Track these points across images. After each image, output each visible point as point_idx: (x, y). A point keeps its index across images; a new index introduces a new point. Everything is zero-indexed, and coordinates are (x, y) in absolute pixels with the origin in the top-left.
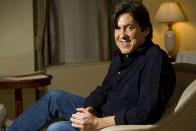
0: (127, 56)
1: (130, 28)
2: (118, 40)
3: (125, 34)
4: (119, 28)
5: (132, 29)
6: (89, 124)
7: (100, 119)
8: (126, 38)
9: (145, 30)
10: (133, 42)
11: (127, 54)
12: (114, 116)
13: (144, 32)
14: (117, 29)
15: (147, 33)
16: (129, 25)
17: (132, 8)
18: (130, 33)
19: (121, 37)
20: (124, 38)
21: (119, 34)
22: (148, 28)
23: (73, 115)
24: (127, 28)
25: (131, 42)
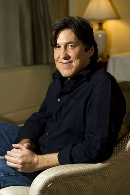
0: (69, 79)
1: (72, 46)
2: (57, 61)
3: (66, 54)
4: (59, 47)
5: (74, 48)
6: (27, 163)
7: (40, 157)
8: (67, 58)
9: (89, 49)
10: (75, 64)
11: (69, 77)
12: (57, 154)
13: (88, 51)
14: (56, 48)
15: (92, 53)
16: (70, 43)
17: (74, 24)
18: (72, 53)
19: (62, 57)
20: (65, 58)
21: (58, 53)
22: (93, 47)
23: (8, 152)
24: (69, 46)
25: (73, 63)
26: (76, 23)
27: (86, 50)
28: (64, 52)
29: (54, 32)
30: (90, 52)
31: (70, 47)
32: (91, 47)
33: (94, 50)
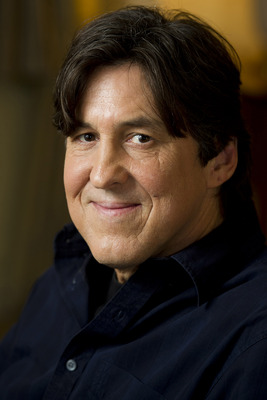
1: (144, 138)
2: (78, 192)
3: (119, 169)
4: (92, 136)
5: (154, 145)
8: (120, 184)
10: (153, 213)
11: (123, 267)
13: (212, 163)
14: (76, 139)
18: (142, 164)
19: (97, 177)
20: (111, 186)
21: (83, 161)
22: (232, 147)
24: (131, 136)
25: (145, 209)
26: (168, 43)
27: (205, 157)
28: (111, 160)
29: (72, 74)
30: (217, 168)
31: (136, 140)
32: (224, 144)
33: (235, 160)
